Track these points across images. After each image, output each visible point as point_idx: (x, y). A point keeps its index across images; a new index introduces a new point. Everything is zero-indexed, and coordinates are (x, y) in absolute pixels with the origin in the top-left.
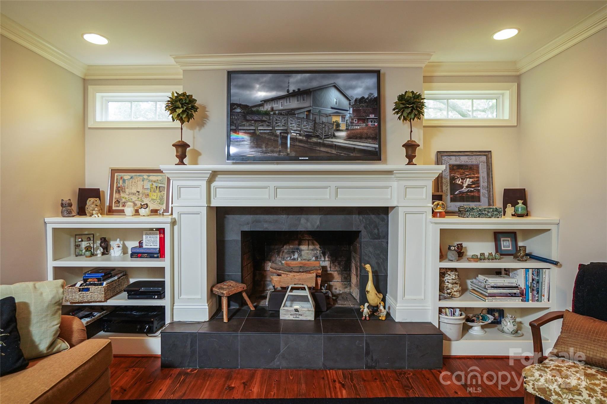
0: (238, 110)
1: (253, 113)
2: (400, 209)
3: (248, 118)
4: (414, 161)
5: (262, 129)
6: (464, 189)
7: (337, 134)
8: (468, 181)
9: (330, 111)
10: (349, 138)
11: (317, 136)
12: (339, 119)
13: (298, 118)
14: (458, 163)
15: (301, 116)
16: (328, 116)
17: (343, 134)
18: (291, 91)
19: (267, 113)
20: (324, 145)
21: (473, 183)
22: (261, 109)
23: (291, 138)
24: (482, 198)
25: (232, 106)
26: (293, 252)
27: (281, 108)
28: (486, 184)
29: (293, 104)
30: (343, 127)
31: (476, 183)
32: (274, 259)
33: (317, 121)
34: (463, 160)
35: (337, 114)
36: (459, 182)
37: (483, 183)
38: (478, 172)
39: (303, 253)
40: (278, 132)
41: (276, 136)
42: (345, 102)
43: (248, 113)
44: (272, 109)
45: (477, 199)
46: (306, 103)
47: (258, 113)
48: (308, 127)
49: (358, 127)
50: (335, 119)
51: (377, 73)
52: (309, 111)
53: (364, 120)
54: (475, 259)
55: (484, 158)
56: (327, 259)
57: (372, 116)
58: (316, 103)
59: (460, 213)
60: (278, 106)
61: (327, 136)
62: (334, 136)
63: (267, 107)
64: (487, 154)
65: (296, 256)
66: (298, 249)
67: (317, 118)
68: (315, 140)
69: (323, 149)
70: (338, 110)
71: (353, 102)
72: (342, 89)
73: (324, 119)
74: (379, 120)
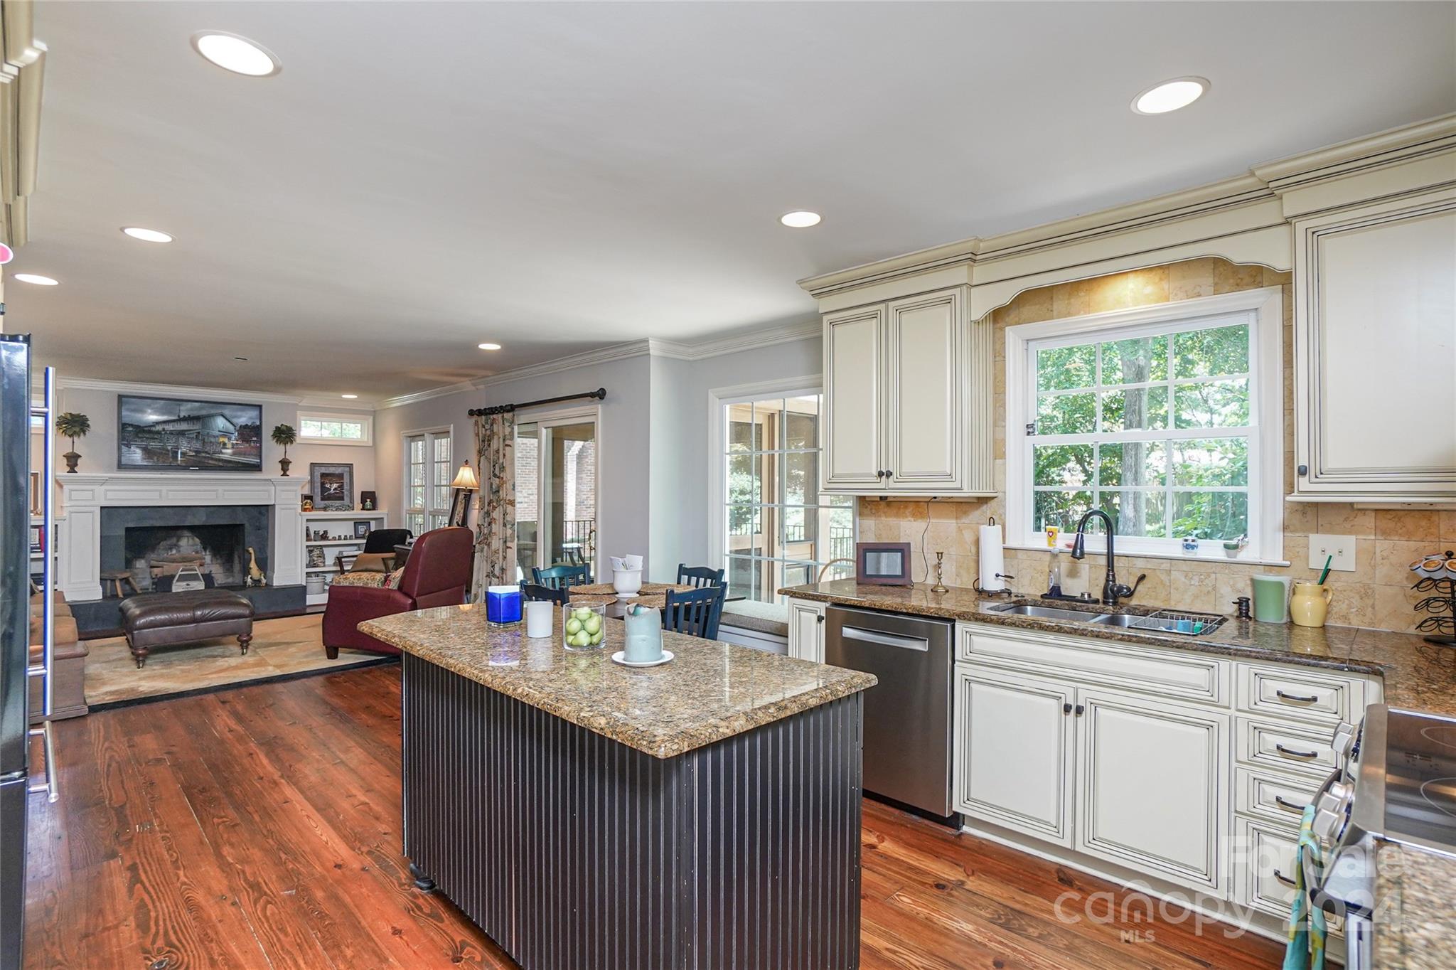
0: (131, 429)
1: (144, 431)
2: (277, 507)
3: (140, 435)
4: (288, 473)
5: (154, 445)
6: (332, 491)
7: (224, 451)
8: (335, 486)
9: (218, 433)
10: (234, 454)
11: (206, 452)
12: (226, 440)
13: (188, 438)
14: (327, 472)
15: (191, 436)
16: (214, 437)
17: (229, 451)
18: (181, 416)
19: (158, 433)
20: (212, 459)
21: (339, 487)
22: (153, 429)
23: (181, 453)
24: (345, 498)
25: (123, 427)
26: (171, 549)
27: (172, 429)
28: (348, 488)
29: (184, 426)
30: (229, 446)
31: (341, 487)
32: (147, 556)
33: (206, 440)
34: (331, 470)
35: (224, 436)
36: (328, 486)
37: (346, 487)
38: (343, 479)
39: (181, 549)
40: (169, 448)
41: (168, 451)
42: (231, 428)
43: (139, 432)
44: (164, 430)
45: (342, 499)
46: (197, 426)
47: (150, 432)
48: (197, 445)
49: (243, 446)
50: (221, 440)
51: (260, 407)
52: (199, 433)
53: (248, 441)
54: (334, 539)
55: (347, 469)
56: (208, 553)
57: (255, 439)
58: (204, 426)
59: (325, 509)
60: (170, 427)
61: (214, 453)
62: (221, 453)
63: (159, 428)
64: (350, 466)
65: (174, 552)
66: (175, 545)
67: (206, 438)
68: (204, 455)
69: (210, 462)
70: (225, 434)
71: (238, 428)
72: (228, 417)
73: (213, 440)
74: (261, 442)
